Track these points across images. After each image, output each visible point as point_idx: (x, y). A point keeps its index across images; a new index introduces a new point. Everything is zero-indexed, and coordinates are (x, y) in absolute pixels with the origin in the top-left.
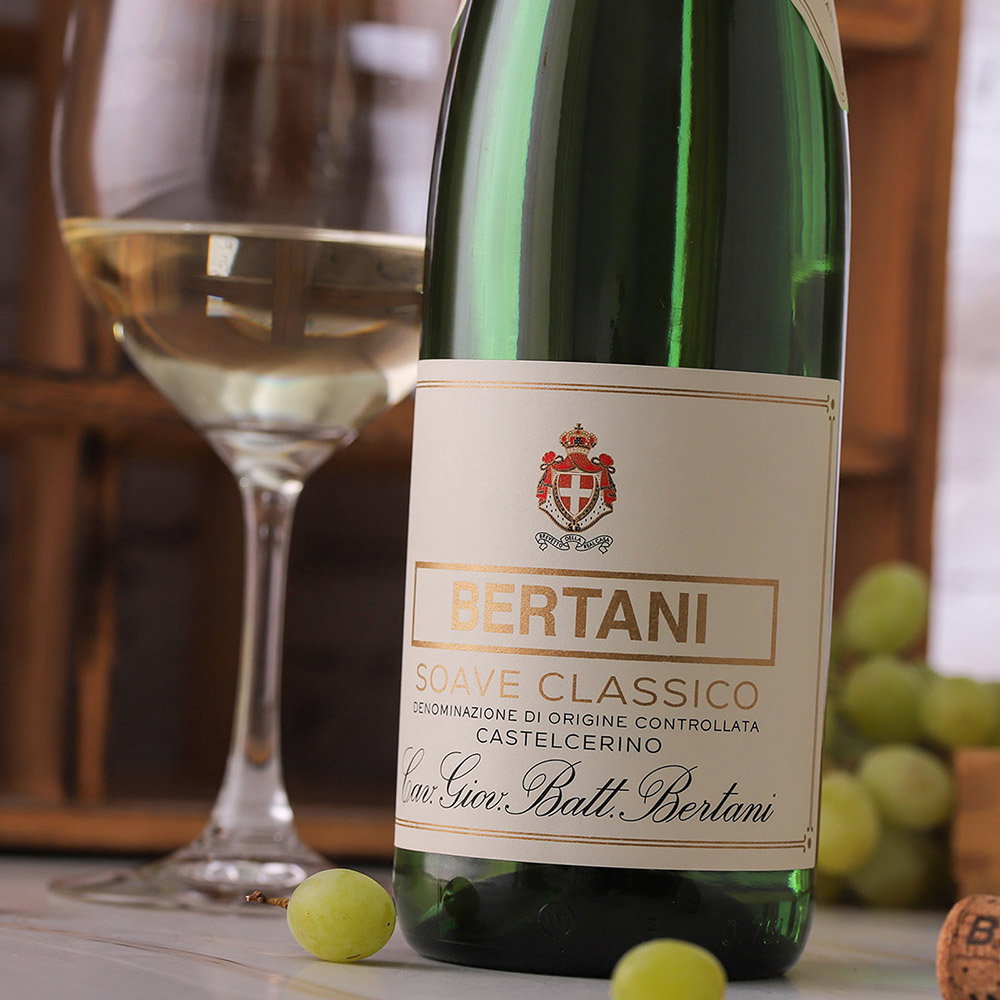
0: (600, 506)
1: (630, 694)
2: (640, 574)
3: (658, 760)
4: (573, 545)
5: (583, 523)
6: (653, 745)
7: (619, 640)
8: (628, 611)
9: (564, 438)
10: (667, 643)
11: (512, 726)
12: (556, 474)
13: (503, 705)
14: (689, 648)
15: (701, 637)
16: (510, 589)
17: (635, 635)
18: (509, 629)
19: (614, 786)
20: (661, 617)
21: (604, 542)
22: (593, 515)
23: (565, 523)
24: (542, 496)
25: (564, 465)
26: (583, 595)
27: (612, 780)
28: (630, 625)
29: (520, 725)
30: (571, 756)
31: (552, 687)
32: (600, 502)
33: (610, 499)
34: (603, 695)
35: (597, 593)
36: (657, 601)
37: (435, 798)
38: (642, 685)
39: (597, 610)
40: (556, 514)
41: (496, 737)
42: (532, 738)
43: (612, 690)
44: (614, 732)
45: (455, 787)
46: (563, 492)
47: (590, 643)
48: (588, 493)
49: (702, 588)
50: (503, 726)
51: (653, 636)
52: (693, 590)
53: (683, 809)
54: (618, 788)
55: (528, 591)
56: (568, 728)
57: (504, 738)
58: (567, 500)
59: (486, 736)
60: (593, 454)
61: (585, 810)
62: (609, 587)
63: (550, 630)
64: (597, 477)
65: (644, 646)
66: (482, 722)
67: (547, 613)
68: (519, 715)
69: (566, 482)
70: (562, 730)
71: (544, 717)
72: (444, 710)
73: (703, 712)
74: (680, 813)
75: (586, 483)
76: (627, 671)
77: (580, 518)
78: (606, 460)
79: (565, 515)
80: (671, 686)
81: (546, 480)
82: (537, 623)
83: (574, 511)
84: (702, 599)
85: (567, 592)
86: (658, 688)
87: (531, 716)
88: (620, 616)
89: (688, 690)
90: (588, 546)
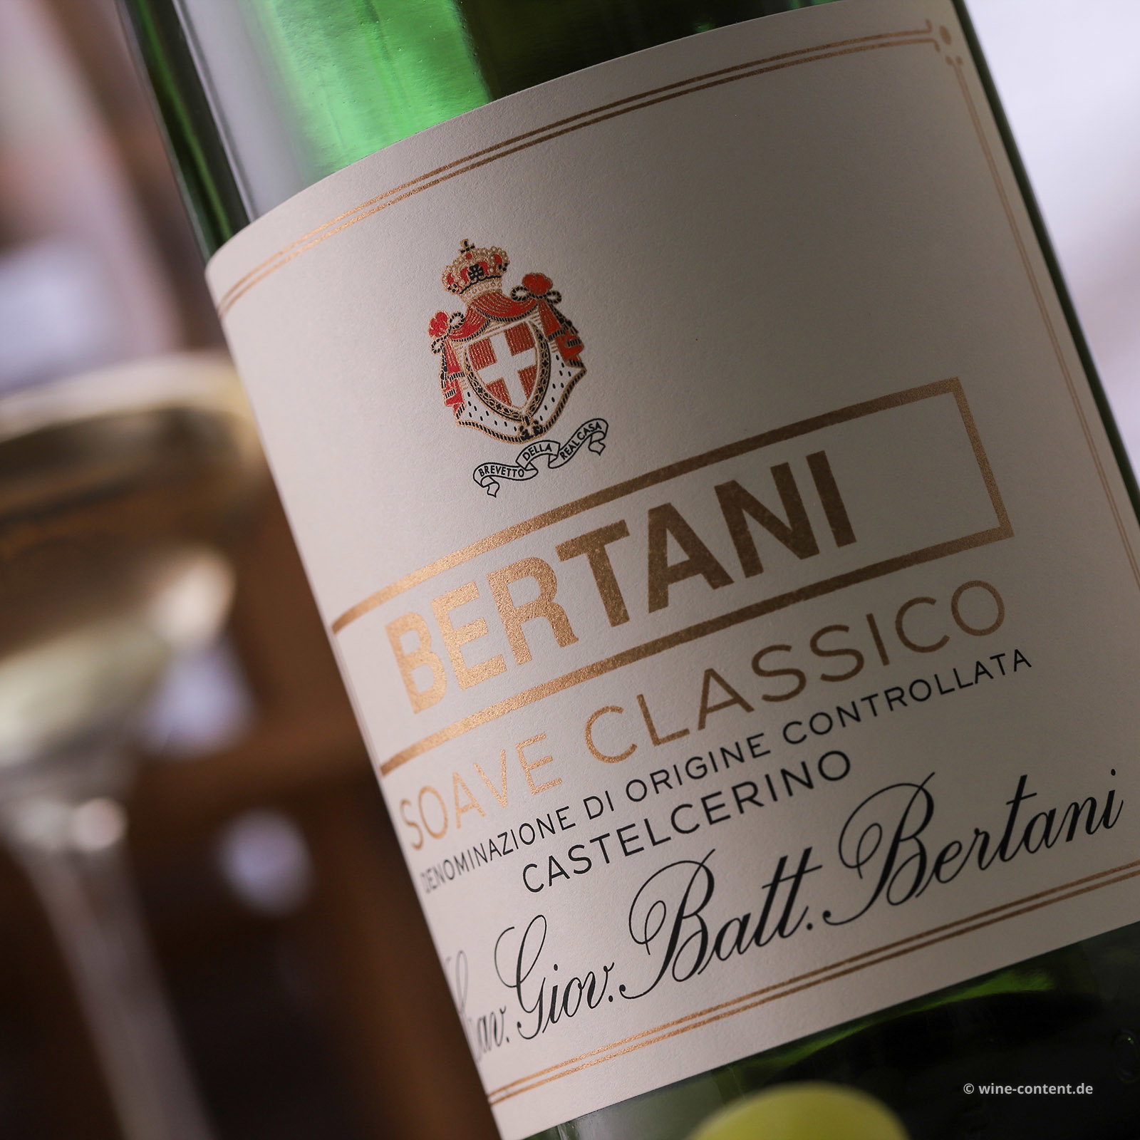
0: (560, 373)
1: (751, 688)
3: (853, 789)
4: (541, 462)
5: (544, 415)
6: (834, 766)
8: (688, 539)
9: (450, 279)
11: (570, 838)
12: (461, 350)
13: (543, 808)
15: (844, 534)
17: (718, 577)
19: (791, 869)
20: (753, 526)
21: (593, 432)
22: (554, 393)
23: (511, 429)
24: (455, 400)
25: (468, 328)
27: (783, 861)
29: (585, 831)
31: (611, 735)
32: (556, 365)
33: (572, 348)
34: (705, 711)
35: (618, 531)
37: (509, 1029)
38: (766, 663)
40: (493, 420)
41: (556, 872)
42: (612, 844)
43: (718, 695)
44: (753, 770)
46: (487, 375)
48: (529, 358)
50: (556, 845)
51: (752, 565)
52: (794, 452)
53: (940, 862)
54: (802, 871)
57: (569, 866)
58: (499, 386)
59: (538, 876)
60: (509, 282)
61: (757, 936)
63: (565, 634)
64: (533, 320)
65: (743, 592)
66: (524, 855)
68: (576, 814)
69: (484, 355)
70: (658, 807)
71: (619, 798)
72: (461, 863)
73: (905, 668)
74: (937, 871)
75: (519, 341)
77: (533, 409)
78: (537, 285)
79: (506, 414)
80: (823, 644)
81: (449, 368)
83: (519, 399)
84: (818, 463)
85: (567, 551)
86: (802, 658)
87: (597, 805)
89: (860, 639)
90: (567, 452)
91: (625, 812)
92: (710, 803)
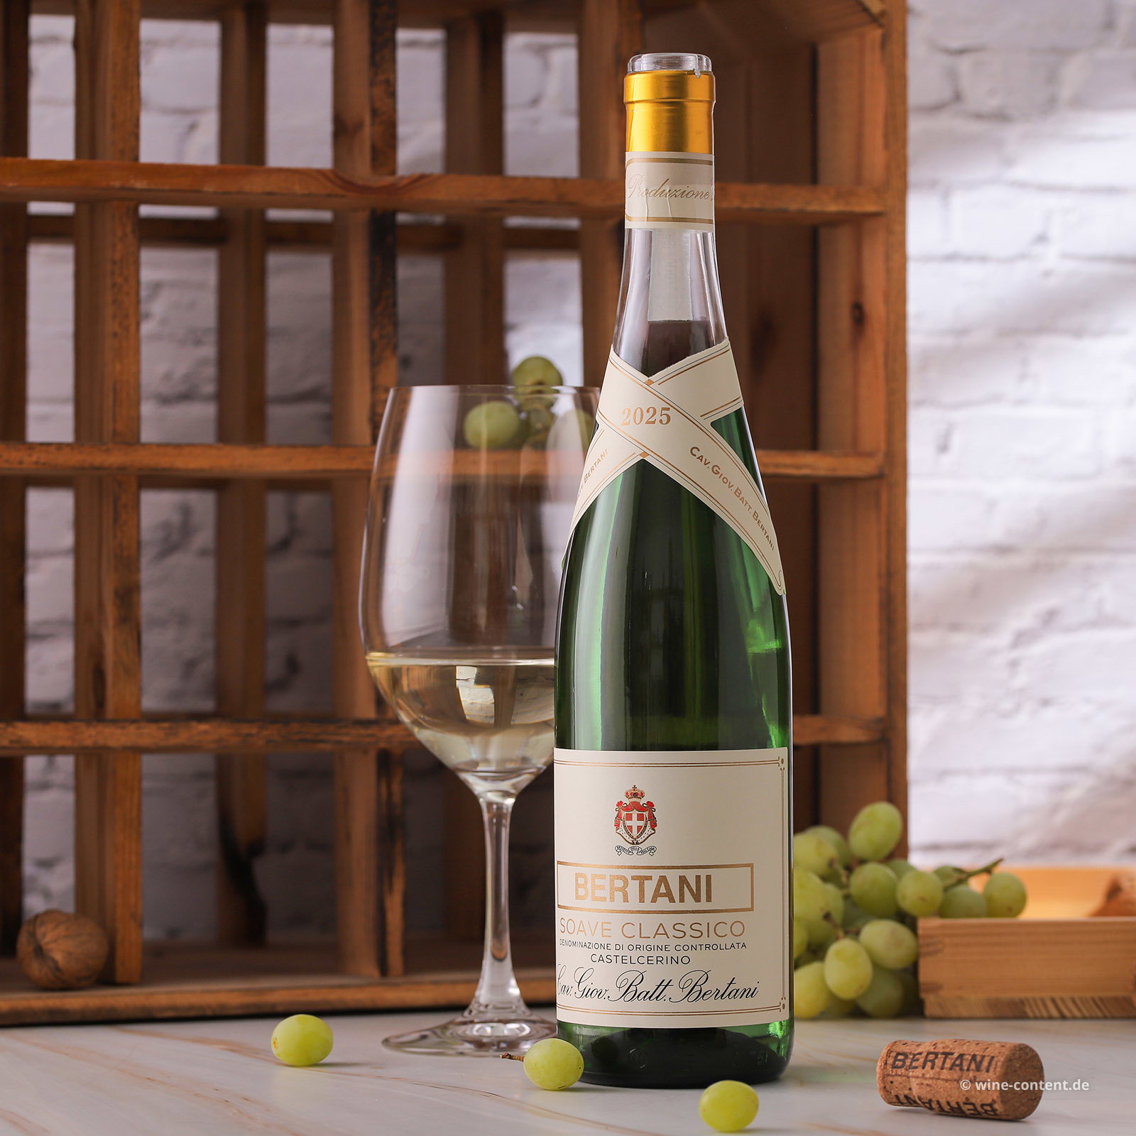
0: (648, 830)
1: (671, 932)
2: (673, 866)
3: (688, 968)
4: (635, 852)
5: (640, 840)
6: (685, 960)
7: (663, 903)
8: (667, 887)
9: (627, 794)
10: (690, 903)
11: (608, 952)
12: (624, 813)
13: (604, 941)
14: (703, 905)
15: (709, 899)
16: (603, 877)
17: (672, 900)
18: (604, 899)
19: (665, 983)
21: (652, 849)
22: (645, 835)
23: (630, 840)
24: (617, 826)
25: (627, 808)
26: (642, 880)
27: (663, 980)
28: (669, 894)
29: (613, 952)
30: (641, 968)
31: (629, 930)
32: (648, 828)
33: (654, 826)
34: (656, 934)
35: (650, 878)
36: (683, 880)
37: (572, 992)
38: (677, 927)
39: (650, 887)
40: (625, 835)
41: (601, 959)
42: (619, 959)
43: (661, 931)
44: (663, 954)
45: (582, 986)
46: (628, 823)
47: (648, 906)
48: (642, 823)
49: (708, 872)
50: (604, 953)
51: (682, 900)
52: (703, 873)
53: (705, 994)
54: (667, 985)
55: (613, 878)
56: (639, 953)
57: (605, 959)
58: (631, 827)
59: (596, 958)
60: (643, 801)
61: (650, 997)
62: (656, 874)
63: (626, 900)
64: (646, 814)
65: (677, 906)
66: (593, 951)
67: (624, 890)
68: (612, 947)
69: (629, 817)
70: (635, 954)
71: (625, 948)
72: (574, 944)
73: (713, 940)
74: (703, 996)
75: (640, 818)
76: (668, 921)
77: (638, 837)
78: (650, 804)
81: (619, 816)
82: (619, 895)
83: (635, 833)
84: (709, 878)
85: (634, 878)
86: (686, 929)
87: (619, 947)
88: (663, 890)
90: (643, 852)
91: (625, 952)
92: (649, 958)
